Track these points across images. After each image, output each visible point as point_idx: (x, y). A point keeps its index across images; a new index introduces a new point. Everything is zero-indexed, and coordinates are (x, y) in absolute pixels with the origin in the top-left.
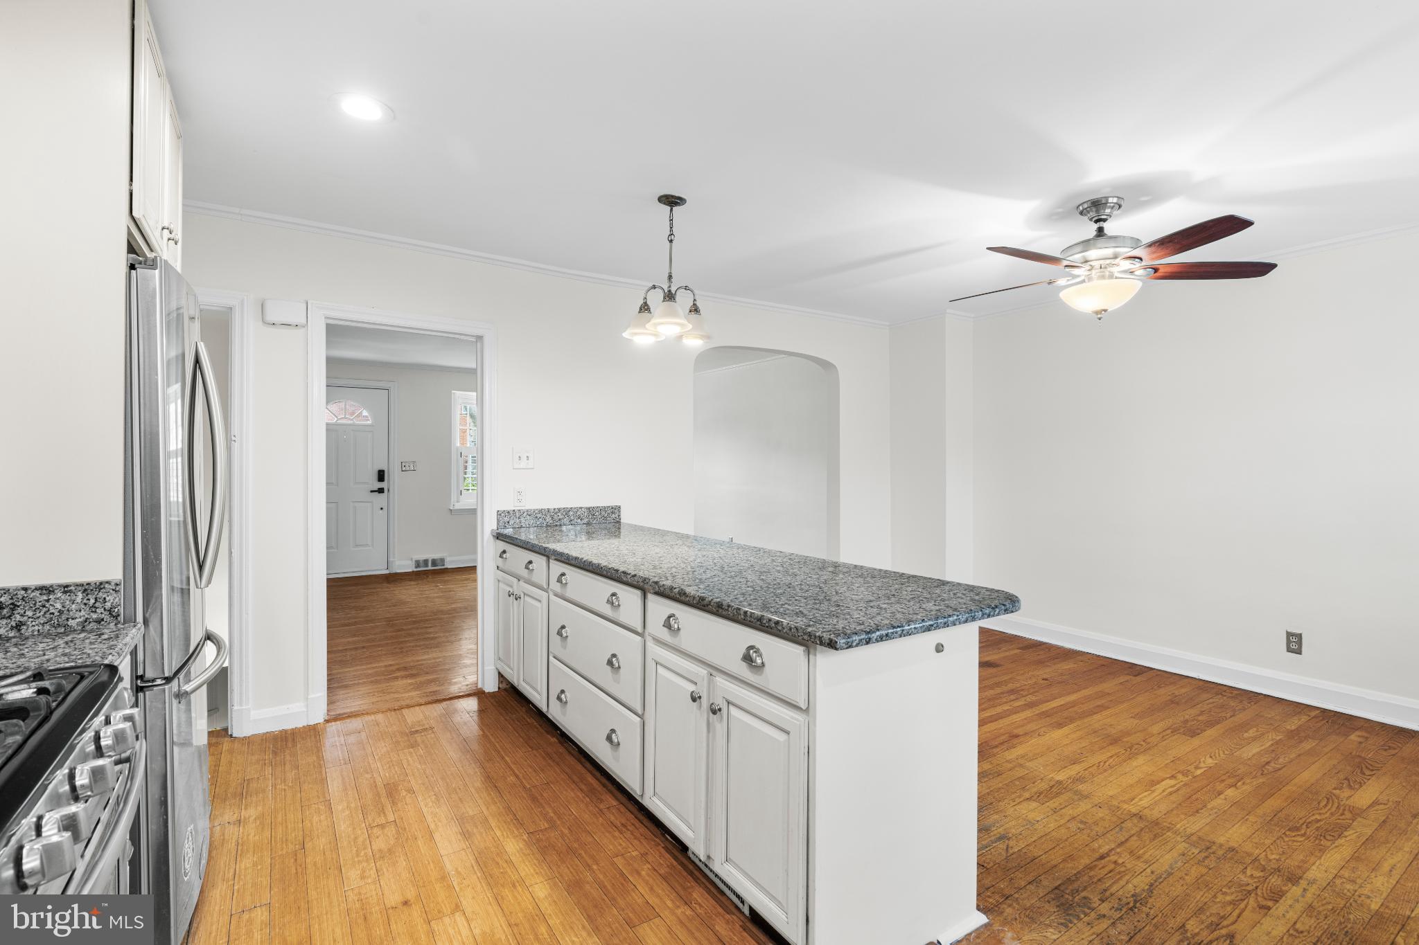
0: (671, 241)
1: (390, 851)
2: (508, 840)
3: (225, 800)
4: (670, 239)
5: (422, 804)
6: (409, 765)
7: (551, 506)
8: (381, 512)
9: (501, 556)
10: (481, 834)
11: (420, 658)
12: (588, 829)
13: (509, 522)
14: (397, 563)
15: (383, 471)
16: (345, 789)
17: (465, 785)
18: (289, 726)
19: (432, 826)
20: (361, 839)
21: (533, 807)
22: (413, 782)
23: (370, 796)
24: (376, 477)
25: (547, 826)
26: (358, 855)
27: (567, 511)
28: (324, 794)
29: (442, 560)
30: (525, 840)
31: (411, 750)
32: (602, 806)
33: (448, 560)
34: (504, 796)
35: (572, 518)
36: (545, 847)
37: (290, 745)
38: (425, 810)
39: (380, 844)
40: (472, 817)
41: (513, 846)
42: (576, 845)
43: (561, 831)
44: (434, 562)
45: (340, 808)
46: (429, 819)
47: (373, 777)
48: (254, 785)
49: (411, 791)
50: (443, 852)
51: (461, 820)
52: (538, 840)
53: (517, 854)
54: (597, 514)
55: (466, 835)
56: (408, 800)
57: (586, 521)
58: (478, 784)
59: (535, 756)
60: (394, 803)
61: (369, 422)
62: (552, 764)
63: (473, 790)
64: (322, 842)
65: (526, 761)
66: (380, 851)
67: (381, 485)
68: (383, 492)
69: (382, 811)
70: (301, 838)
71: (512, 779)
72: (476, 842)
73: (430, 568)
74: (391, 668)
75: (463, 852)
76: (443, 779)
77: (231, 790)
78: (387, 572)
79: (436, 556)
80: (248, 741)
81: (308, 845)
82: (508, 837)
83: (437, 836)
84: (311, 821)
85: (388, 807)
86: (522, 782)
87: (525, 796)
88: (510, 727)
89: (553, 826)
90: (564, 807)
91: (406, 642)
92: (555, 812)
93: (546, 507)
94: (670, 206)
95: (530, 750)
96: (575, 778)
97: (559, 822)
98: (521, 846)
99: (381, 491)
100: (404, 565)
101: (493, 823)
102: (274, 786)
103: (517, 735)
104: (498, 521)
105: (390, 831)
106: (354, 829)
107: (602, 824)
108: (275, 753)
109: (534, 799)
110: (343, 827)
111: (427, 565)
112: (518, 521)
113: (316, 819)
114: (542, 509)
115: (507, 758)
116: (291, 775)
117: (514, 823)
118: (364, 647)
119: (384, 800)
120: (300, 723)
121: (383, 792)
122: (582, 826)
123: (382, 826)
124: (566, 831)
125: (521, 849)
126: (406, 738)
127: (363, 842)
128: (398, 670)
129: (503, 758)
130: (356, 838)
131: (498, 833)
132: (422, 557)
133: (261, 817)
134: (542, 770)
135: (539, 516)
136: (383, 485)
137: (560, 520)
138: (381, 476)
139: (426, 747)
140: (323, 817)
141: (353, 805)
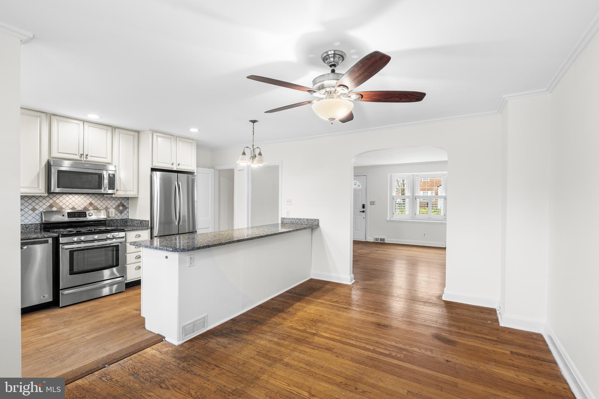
8: (363, 219)
14: (368, 238)
24: (362, 207)
29: (384, 240)
33: (386, 239)
44: (381, 240)
67: (363, 210)
73: (379, 241)
79: (382, 237)
99: (364, 212)
100: (371, 239)
111: (378, 241)
132: (377, 237)
138: (364, 206)
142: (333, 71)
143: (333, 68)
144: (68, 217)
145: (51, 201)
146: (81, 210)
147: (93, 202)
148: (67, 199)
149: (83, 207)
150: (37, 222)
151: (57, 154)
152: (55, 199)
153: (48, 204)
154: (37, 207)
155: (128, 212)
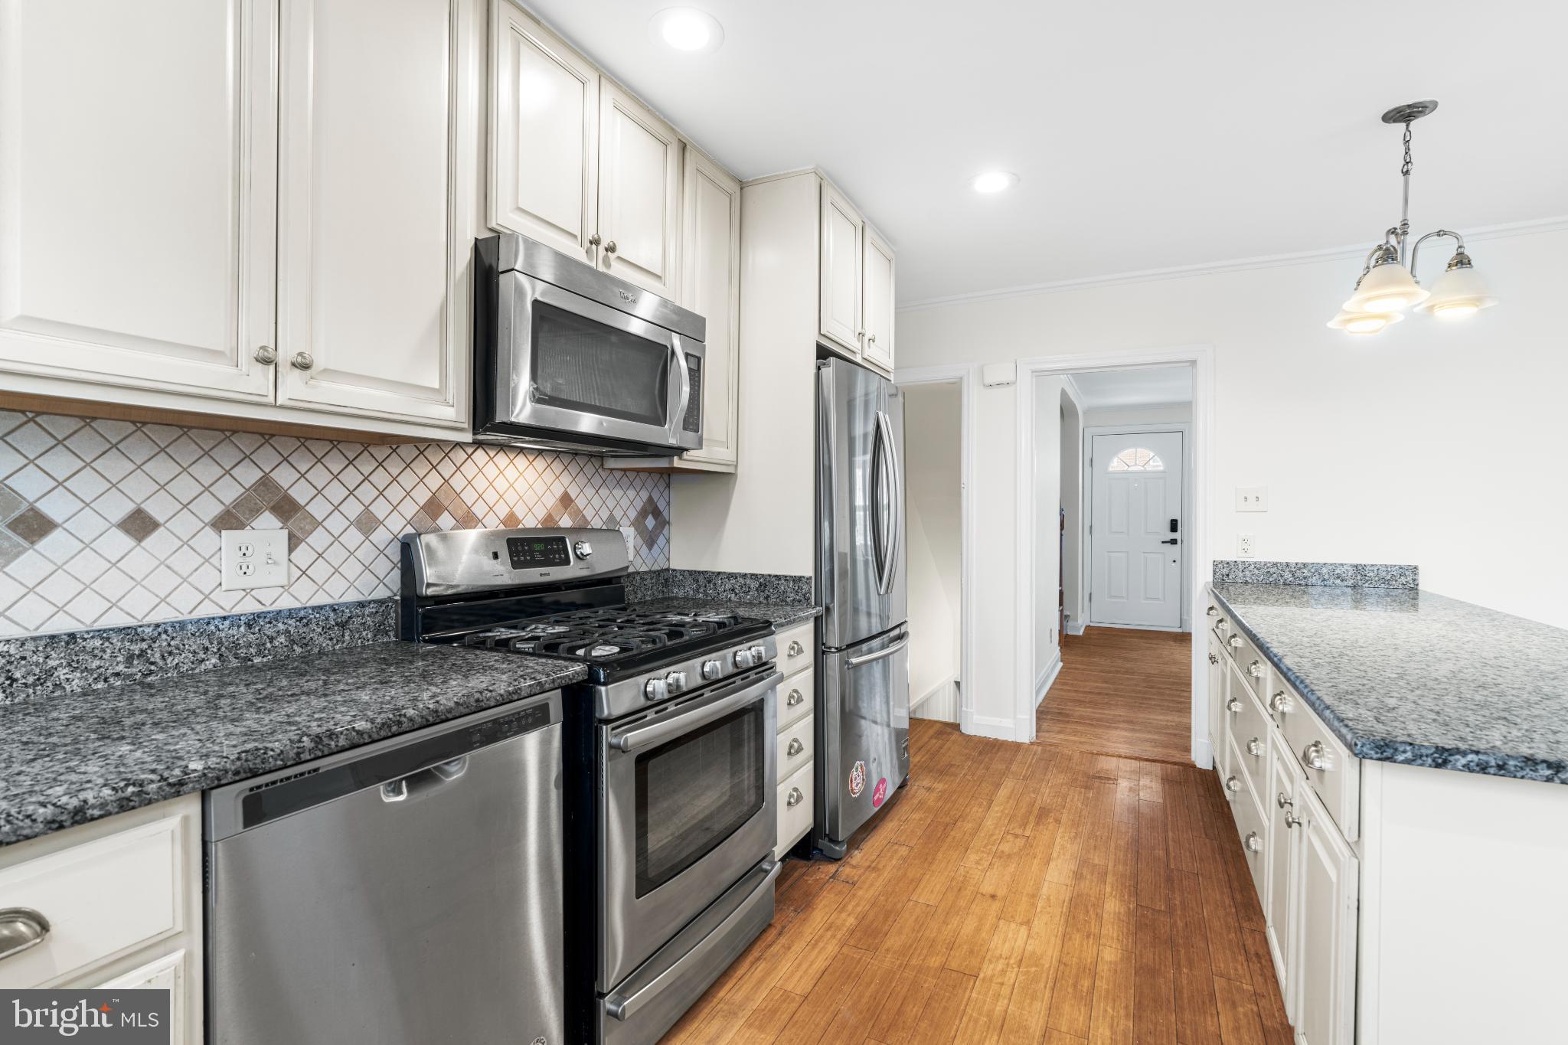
0: (1406, 173)
1: (1009, 856)
2: (1113, 899)
3: (931, 771)
4: (1405, 170)
5: (1060, 835)
6: (1072, 801)
7: (1292, 560)
8: (1173, 564)
9: (1208, 614)
10: (1092, 881)
11: (1151, 717)
12: (1209, 935)
13: (1228, 575)
15: (1176, 521)
16: (1009, 798)
17: (1109, 838)
18: (1002, 737)
19: (1055, 855)
20: (994, 837)
21: (1162, 885)
22: (1064, 816)
23: (1023, 810)
24: (1168, 526)
25: (1163, 908)
26: (985, 847)
27: (1317, 568)
28: (992, 794)
30: (1129, 909)
31: (1083, 790)
32: (1245, 925)
34: (1139, 864)
35: (1326, 577)
36: (1146, 925)
37: (994, 751)
38: (1058, 840)
39: (1006, 847)
40: (1095, 865)
41: (1113, 906)
42: (1181, 941)
43: (1176, 922)
45: (997, 809)
46: (1057, 848)
47: (1036, 798)
48: (953, 769)
49: (1058, 821)
50: (1048, 878)
51: (1083, 862)
52: (1143, 915)
53: (1112, 916)
54: (1371, 574)
55: (1078, 876)
56: (1051, 827)
57: (1350, 583)
58: (1122, 843)
59: (1205, 844)
60: (1037, 824)
61: (1161, 468)
62: (1218, 859)
63: (1113, 845)
64: (968, 826)
65: (1190, 844)
66: (1003, 852)
67: (1174, 536)
68: (1176, 543)
69: (1024, 825)
70: (957, 816)
71: (1161, 853)
72: (1082, 886)
74: (1118, 718)
75: (1064, 887)
76: (1093, 824)
77: (939, 767)
78: (1180, 630)
80: (969, 738)
81: (959, 824)
82: (1115, 897)
83: (1052, 864)
84: (971, 809)
85: (1031, 826)
86: (1168, 860)
87: (1162, 873)
88: (1198, 807)
89: (1170, 911)
90: (1197, 904)
91: (1150, 699)
92: (1182, 902)
93: (1284, 560)
94: (1405, 122)
95: (1204, 836)
96: (1236, 884)
97: (1179, 912)
98: (1122, 910)
99: (1174, 542)
101: (1110, 879)
102: (965, 775)
103: (1200, 817)
104: (1215, 573)
105: (1020, 842)
106: (995, 828)
107: (1230, 941)
108: (980, 753)
109: (1169, 880)
110: (989, 823)
112: (1241, 574)
113: (975, 809)
114: (1277, 563)
115: (1170, 834)
116: (980, 772)
117: (1130, 890)
118: (1107, 694)
119: (1032, 818)
120: (1011, 738)
121: (1036, 812)
122: (1203, 930)
123: (1016, 836)
124: (1180, 924)
125: (1119, 913)
126: (1086, 779)
127: (996, 840)
128: (1124, 721)
129: (1166, 831)
130: (992, 835)
131: (1108, 889)
133: (943, 792)
134: (1201, 860)
135: (1272, 570)
136: (1176, 536)
137: (1305, 578)
138: (1174, 526)
139: (1098, 793)
140: (980, 810)
141: (1007, 812)
145: (434, 481)
146: (535, 530)
147: (573, 492)
149: (541, 513)
150: (382, 593)
151: (511, 215)
152: (447, 468)
153: (422, 496)
154: (380, 509)
155: (668, 541)
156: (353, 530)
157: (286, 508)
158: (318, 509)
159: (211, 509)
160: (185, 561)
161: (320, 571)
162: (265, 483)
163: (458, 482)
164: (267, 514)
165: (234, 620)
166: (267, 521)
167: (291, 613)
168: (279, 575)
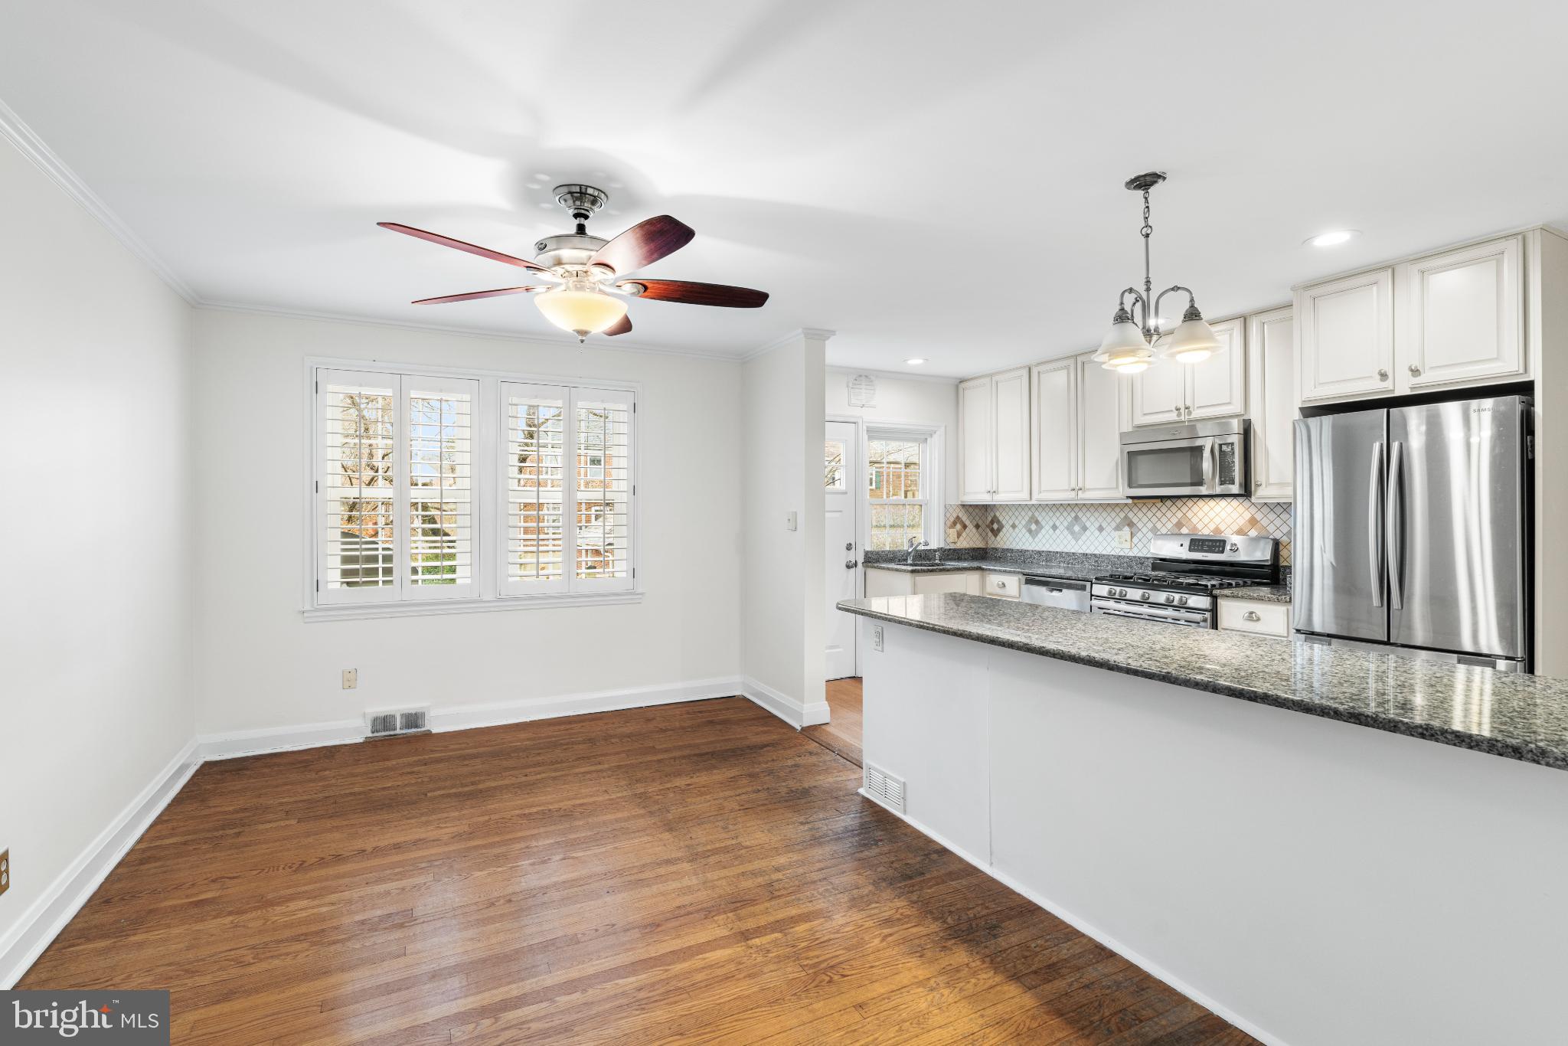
142: (581, 229)
143: (582, 221)
144: (1190, 550)
145: (1179, 514)
148: (1206, 508)
152: (1185, 509)
153: (1174, 520)
156: (1150, 532)
157: (1131, 524)
158: (1140, 525)
159: (1114, 525)
160: (1109, 539)
161: (1140, 545)
162: (1126, 517)
163: (1190, 514)
164: (1127, 527)
165: (1115, 556)
166: (1127, 529)
167: (1128, 557)
168: (1128, 545)
